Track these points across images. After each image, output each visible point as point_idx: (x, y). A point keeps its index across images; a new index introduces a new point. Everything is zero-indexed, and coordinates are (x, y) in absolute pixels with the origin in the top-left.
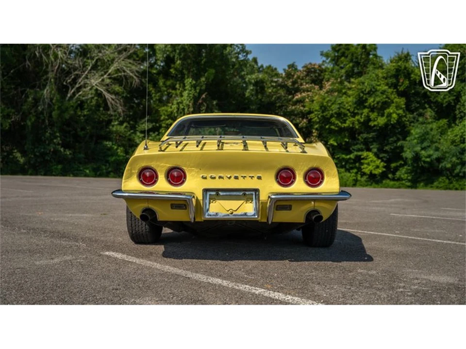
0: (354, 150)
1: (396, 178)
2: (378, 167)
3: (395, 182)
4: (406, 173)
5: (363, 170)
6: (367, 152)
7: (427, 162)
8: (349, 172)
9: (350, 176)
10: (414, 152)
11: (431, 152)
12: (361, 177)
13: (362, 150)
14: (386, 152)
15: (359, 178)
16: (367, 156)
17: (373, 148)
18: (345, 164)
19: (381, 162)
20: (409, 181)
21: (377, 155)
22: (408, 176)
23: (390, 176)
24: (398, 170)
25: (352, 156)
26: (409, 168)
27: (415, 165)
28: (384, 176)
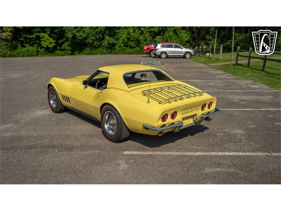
0: (35, 32)
1: (62, 49)
2: (51, 43)
3: (62, 52)
4: (68, 46)
5: (42, 45)
6: (44, 34)
7: (80, 40)
8: (32, 46)
9: (34, 49)
10: (72, 34)
11: (82, 34)
12: (41, 49)
13: (40, 32)
14: (55, 33)
15: (39, 50)
16: (44, 36)
17: (47, 30)
18: (29, 41)
19: (53, 39)
20: (70, 50)
21: (50, 36)
22: (69, 48)
23: (58, 48)
24: (63, 44)
25: (34, 36)
26: (70, 43)
27: (73, 41)
28: (55, 48)
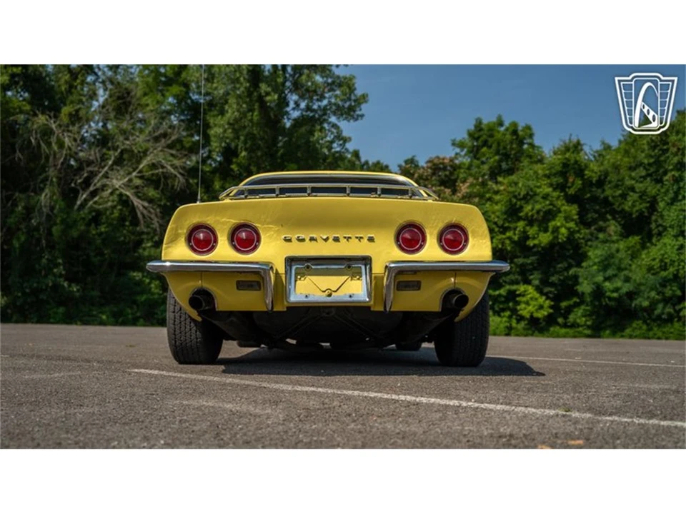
0: (505, 282)
1: (569, 324)
2: (541, 307)
3: (568, 330)
4: (583, 316)
5: (520, 312)
6: (525, 286)
7: (615, 299)
8: (499, 315)
9: (501, 322)
10: (594, 284)
11: (619, 284)
12: (518, 323)
13: (517, 283)
14: (552, 284)
15: (514, 324)
16: (525, 291)
17: (534, 278)
18: (493, 304)
19: (546, 299)
20: (589, 327)
21: (539, 290)
22: (586, 321)
23: (560, 320)
24: (573, 311)
25: (503, 292)
26: (588, 308)
27: (597, 303)
28: (551, 320)
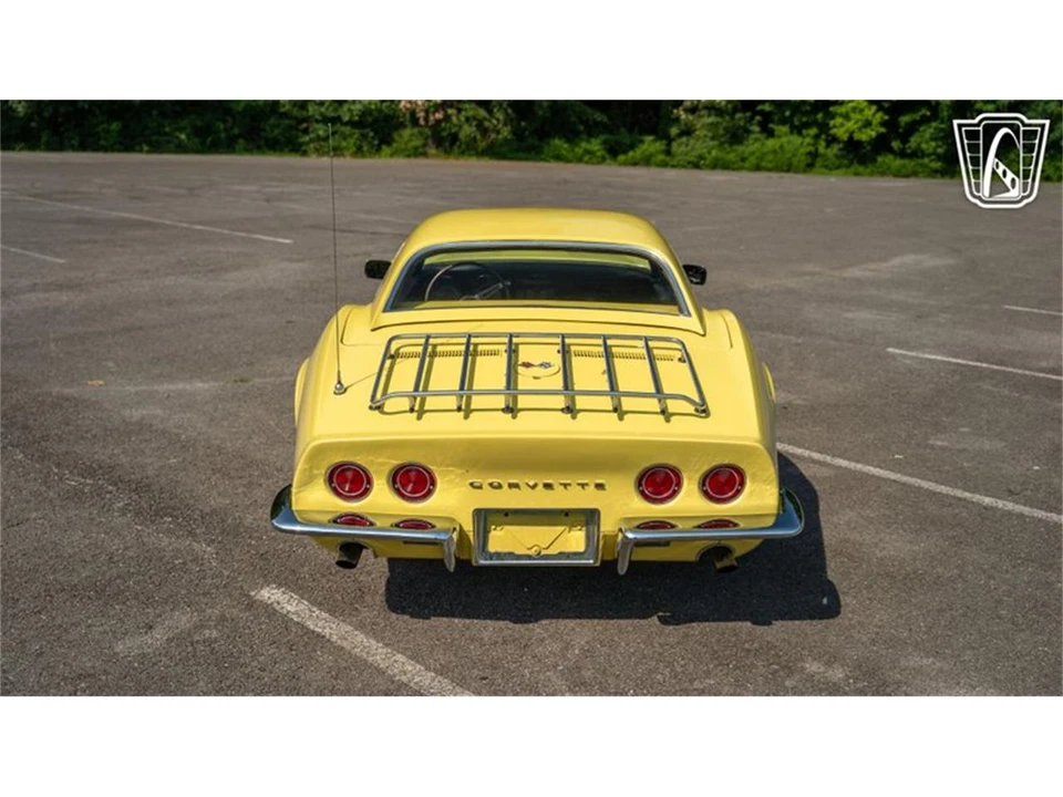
1: (909, 151)
2: (868, 124)
3: (906, 162)
4: (932, 139)
5: (834, 131)
8: (800, 133)
9: (802, 143)
12: (828, 146)
15: (822, 149)
18: (792, 115)
19: (878, 111)
20: (939, 157)
22: (938, 146)
23: (896, 145)
24: (917, 130)
26: (941, 126)
28: (881, 145)
